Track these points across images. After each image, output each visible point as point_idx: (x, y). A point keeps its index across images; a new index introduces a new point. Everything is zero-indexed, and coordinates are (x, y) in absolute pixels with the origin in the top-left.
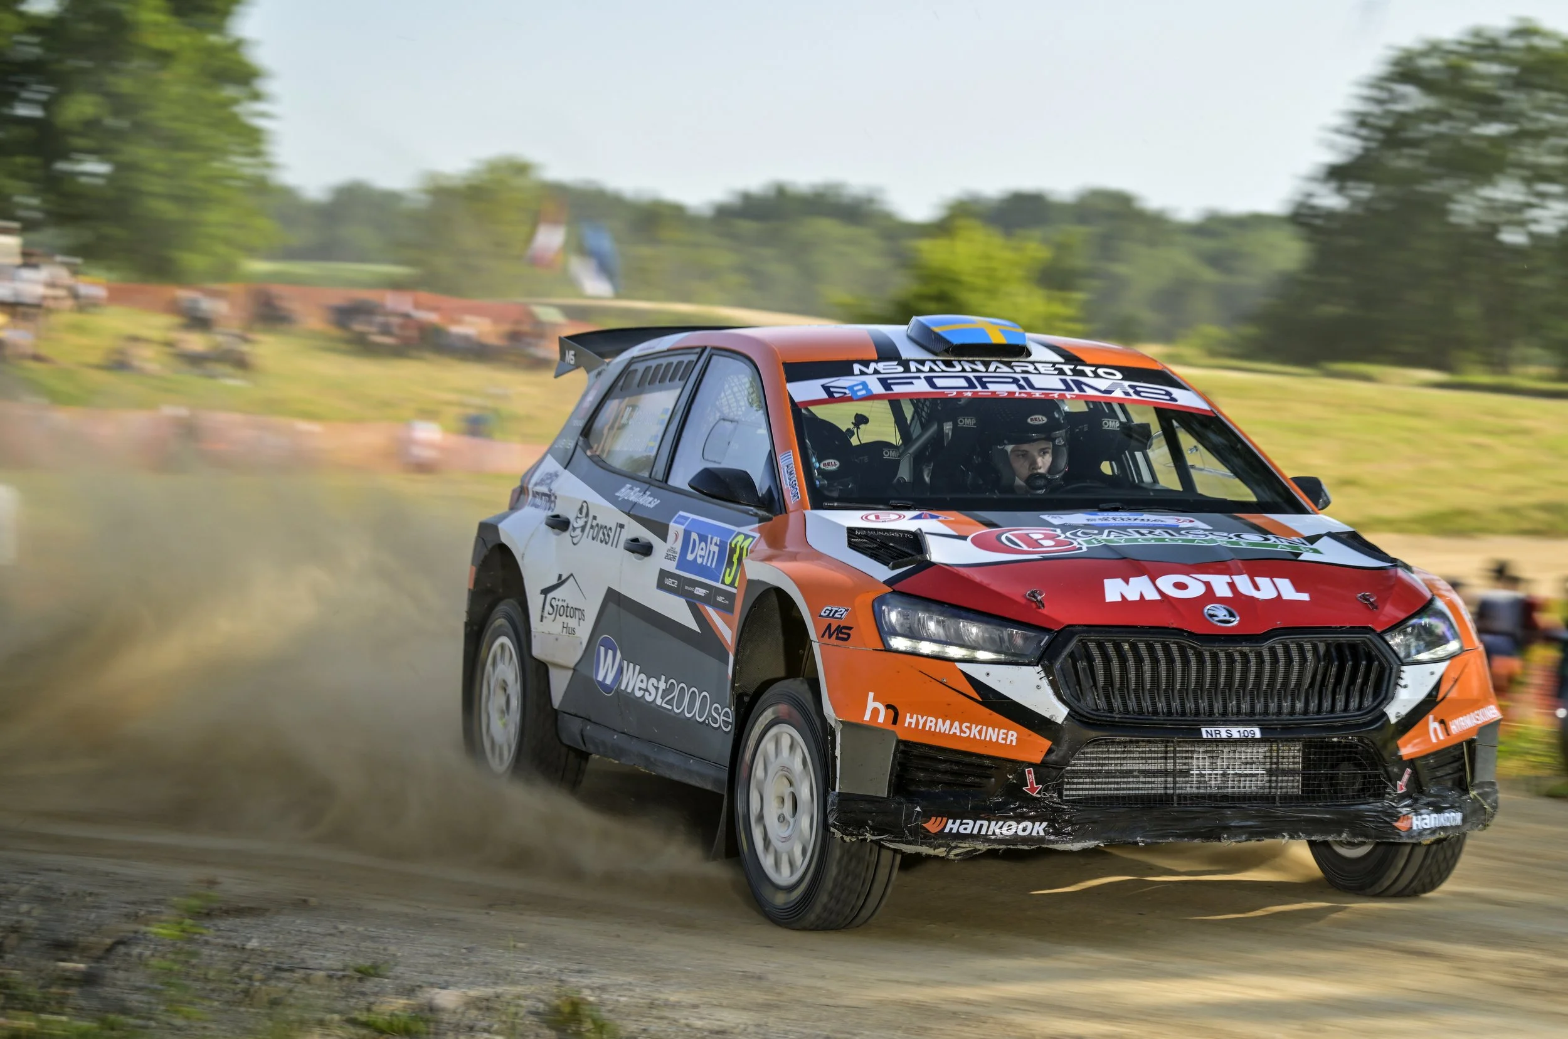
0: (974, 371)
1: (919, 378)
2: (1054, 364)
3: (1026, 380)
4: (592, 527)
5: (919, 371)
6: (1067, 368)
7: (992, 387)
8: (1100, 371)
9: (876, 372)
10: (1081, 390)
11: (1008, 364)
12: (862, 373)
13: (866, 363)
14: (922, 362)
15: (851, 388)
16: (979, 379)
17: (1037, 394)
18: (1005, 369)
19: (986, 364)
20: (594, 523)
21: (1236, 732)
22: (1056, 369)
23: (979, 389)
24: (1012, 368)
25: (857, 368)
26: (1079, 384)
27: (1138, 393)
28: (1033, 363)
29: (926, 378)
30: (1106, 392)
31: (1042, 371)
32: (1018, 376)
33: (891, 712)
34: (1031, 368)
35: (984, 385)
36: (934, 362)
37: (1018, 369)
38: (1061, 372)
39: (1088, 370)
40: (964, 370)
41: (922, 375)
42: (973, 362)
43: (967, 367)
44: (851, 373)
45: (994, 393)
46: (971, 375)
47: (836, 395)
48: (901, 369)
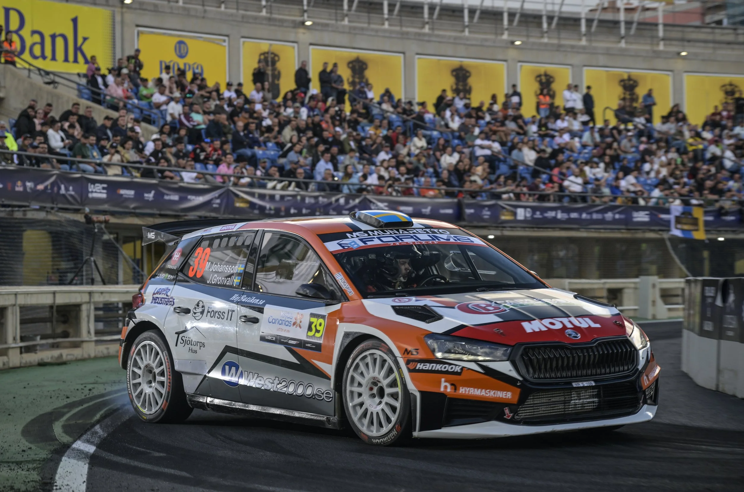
0: (395, 234)
1: (374, 238)
2: (422, 229)
3: (415, 236)
4: (208, 312)
5: (374, 235)
6: (428, 230)
7: (406, 240)
8: (440, 231)
9: (357, 237)
10: (439, 240)
11: (405, 230)
12: (352, 237)
13: (351, 233)
14: (373, 231)
15: (350, 243)
16: (398, 237)
17: (424, 242)
18: (406, 232)
19: (398, 230)
20: (210, 310)
21: (586, 384)
22: (425, 231)
23: (400, 241)
24: (408, 231)
25: (348, 235)
26: (436, 237)
27: (459, 239)
28: (414, 229)
29: (377, 238)
30: (447, 240)
31: (420, 232)
32: (412, 235)
33: (453, 386)
34: (415, 231)
35: (401, 239)
36: (377, 230)
37: (411, 232)
38: (427, 233)
39: (436, 230)
40: (391, 234)
41: (375, 237)
42: (392, 230)
43: (391, 232)
44: (348, 238)
45: (407, 243)
46: (394, 235)
47: (346, 247)
48: (367, 235)
